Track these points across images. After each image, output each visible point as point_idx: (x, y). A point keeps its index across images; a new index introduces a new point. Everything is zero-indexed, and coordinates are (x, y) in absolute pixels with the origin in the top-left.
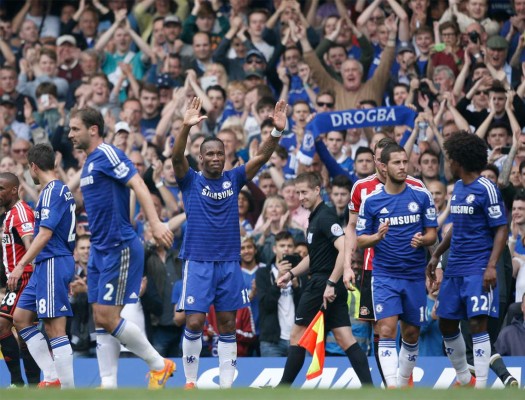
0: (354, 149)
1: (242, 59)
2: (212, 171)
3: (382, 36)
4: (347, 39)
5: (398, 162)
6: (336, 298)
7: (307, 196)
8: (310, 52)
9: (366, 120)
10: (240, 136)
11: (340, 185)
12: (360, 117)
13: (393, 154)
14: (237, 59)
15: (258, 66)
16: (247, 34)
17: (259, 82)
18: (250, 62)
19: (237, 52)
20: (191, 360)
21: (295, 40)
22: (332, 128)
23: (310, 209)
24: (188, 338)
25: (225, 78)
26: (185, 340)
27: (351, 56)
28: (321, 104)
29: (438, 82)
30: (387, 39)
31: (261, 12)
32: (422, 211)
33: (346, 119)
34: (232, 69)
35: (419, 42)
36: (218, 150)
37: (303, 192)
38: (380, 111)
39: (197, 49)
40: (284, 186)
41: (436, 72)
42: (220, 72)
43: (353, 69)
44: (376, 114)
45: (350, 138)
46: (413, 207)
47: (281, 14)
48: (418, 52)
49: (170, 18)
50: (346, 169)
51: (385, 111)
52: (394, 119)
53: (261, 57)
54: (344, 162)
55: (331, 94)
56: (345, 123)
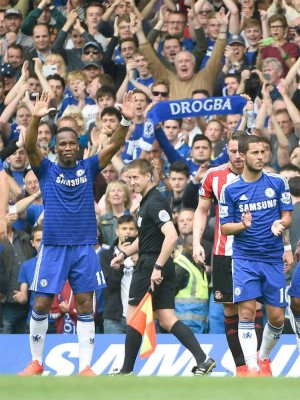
0: (192, 136)
1: (80, 50)
2: (66, 160)
3: (212, 29)
4: (180, 31)
5: (257, 152)
6: (163, 281)
7: (138, 181)
8: (145, 44)
9: (203, 109)
10: (80, 123)
11: (178, 170)
12: (197, 106)
13: (251, 145)
14: (74, 49)
15: (95, 56)
16: (84, 25)
17: (97, 72)
18: (88, 53)
19: (75, 42)
20: (36, 339)
21: (133, 32)
22: (170, 116)
23: (142, 193)
24: (34, 318)
25: (63, 67)
26: (32, 321)
27: (184, 48)
28: (156, 94)
29: (267, 73)
30: (218, 32)
31: (97, 5)
32: (278, 196)
33: (184, 108)
34: (70, 60)
35: (248, 34)
36: (70, 140)
37: (135, 177)
38: (216, 100)
39: (37, 40)
40: (123, 171)
41: (265, 64)
42: (59, 62)
43: (187, 61)
44: (213, 103)
45: (185, 125)
46: (270, 192)
47: (116, 7)
48: (247, 45)
49: (10, 10)
50: (182, 155)
51: (221, 100)
52: (230, 108)
53: (99, 48)
54: (180, 149)
55: (166, 83)
56: (183, 112)
